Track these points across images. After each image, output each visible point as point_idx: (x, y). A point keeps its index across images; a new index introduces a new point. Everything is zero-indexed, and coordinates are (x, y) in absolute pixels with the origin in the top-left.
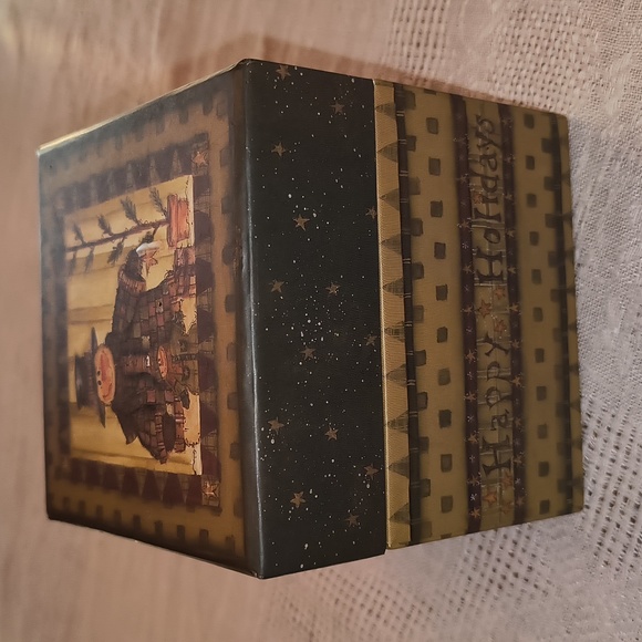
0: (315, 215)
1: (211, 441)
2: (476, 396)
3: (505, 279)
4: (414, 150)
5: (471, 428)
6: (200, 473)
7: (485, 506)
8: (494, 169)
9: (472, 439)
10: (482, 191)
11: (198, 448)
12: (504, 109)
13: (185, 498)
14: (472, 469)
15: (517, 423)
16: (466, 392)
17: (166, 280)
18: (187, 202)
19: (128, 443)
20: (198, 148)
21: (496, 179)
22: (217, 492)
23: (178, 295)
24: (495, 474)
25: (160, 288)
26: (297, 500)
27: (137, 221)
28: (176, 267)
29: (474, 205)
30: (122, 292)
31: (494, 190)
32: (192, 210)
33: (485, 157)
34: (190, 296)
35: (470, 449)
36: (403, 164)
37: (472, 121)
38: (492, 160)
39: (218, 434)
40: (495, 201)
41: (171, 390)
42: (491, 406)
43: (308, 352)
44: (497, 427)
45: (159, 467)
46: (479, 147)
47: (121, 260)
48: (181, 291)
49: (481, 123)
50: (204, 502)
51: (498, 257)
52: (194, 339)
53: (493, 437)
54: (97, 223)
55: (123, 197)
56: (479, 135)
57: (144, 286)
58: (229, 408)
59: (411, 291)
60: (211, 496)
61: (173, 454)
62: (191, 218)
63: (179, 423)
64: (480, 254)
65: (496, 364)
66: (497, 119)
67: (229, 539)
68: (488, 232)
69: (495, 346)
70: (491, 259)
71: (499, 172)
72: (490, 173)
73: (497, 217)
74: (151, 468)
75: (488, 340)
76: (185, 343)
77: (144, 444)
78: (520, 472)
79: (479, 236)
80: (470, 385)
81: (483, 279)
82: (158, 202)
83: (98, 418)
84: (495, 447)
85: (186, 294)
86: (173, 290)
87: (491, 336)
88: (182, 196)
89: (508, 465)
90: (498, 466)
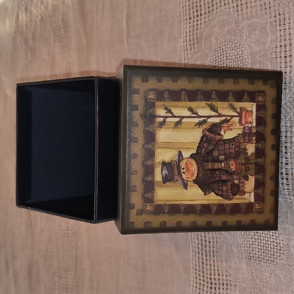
1: (260, 191)
6: (253, 201)
17: (237, 137)
20: (259, 95)
22: (262, 207)
25: (233, 139)
28: (244, 133)
30: (205, 138)
32: (255, 115)
34: (252, 143)
39: (264, 188)
41: (237, 175)
45: (227, 202)
52: (253, 157)
58: (271, 180)
61: (238, 196)
63: (242, 186)
76: (247, 159)
77: (217, 194)
83: (182, 186)
86: (242, 141)
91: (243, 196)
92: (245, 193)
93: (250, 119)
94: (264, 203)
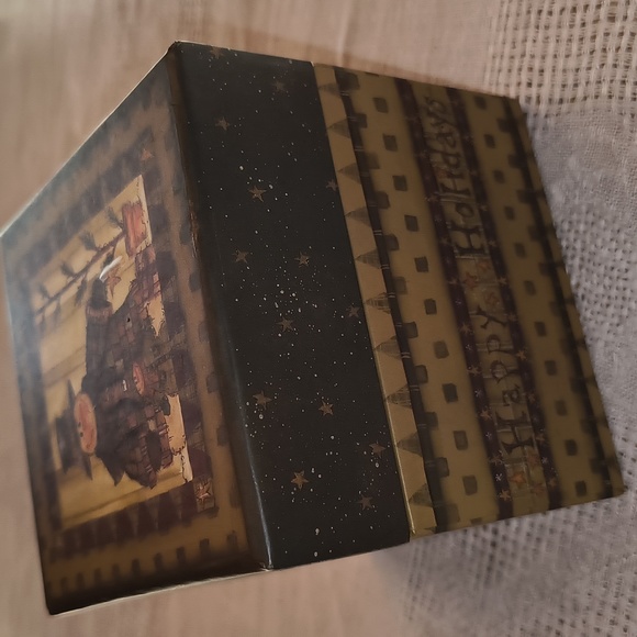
0: (271, 187)
2: (480, 369)
3: (487, 251)
4: (366, 126)
5: (480, 403)
6: (190, 478)
7: (514, 487)
8: (454, 146)
9: (485, 414)
10: (445, 167)
11: (185, 452)
12: (453, 92)
13: (180, 513)
14: (491, 448)
15: (531, 398)
16: (468, 365)
18: (140, 203)
19: (116, 483)
21: (457, 155)
22: (210, 491)
23: (144, 300)
24: (517, 452)
25: (126, 304)
26: (299, 479)
27: (96, 249)
29: (439, 180)
31: (457, 166)
33: (440, 135)
34: (156, 295)
35: (484, 426)
36: (357, 140)
37: (421, 102)
38: (449, 138)
39: (202, 426)
40: (461, 176)
42: (499, 380)
43: (286, 324)
44: (509, 402)
45: (150, 494)
46: (433, 125)
47: (87, 296)
48: (146, 295)
49: (431, 102)
50: (199, 508)
51: (475, 230)
53: (508, 413)
54: (60, 272)
55: (81, 233)
56: (430, 114)
57: (111, 311)
59: (389, 263)
60: (206, 498)
62: (146, 216)
63: (164, 435)
64: (456, 227)
65: (494, 337)
66: (446, 100)
67: (231, 538)
68: (459, 207)
69: (491, 319)
70: (468, 232)
71: (459, 149)
72: (450, 150)
73: (466, 192)
74: (142, 499)
75: (480, 312)
76: (157, 347)
77: (133, 477)
78: (545, 451)
79: (450, 210)
80: (471, 358)
81: (463, 251)
82: (113, 218)
84: (513, 424)
85: (151, 295)
87: (484, 308)
88: (135, 200)
89: (530, 442)
90: (519, 444)
91: (172, 467)
92: (172, 454)
93: (141, 228)
94: (212, 477)
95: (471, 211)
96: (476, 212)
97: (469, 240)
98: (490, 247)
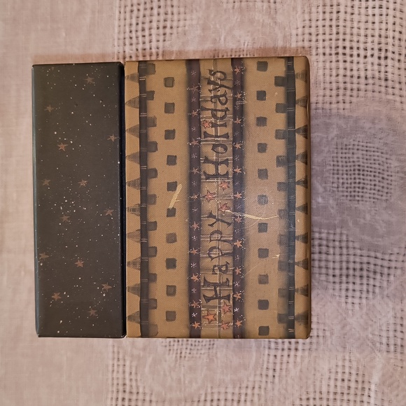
95: (226, 149)
96: (230, 149)
97: (217, 169)
98: (235, 173)
